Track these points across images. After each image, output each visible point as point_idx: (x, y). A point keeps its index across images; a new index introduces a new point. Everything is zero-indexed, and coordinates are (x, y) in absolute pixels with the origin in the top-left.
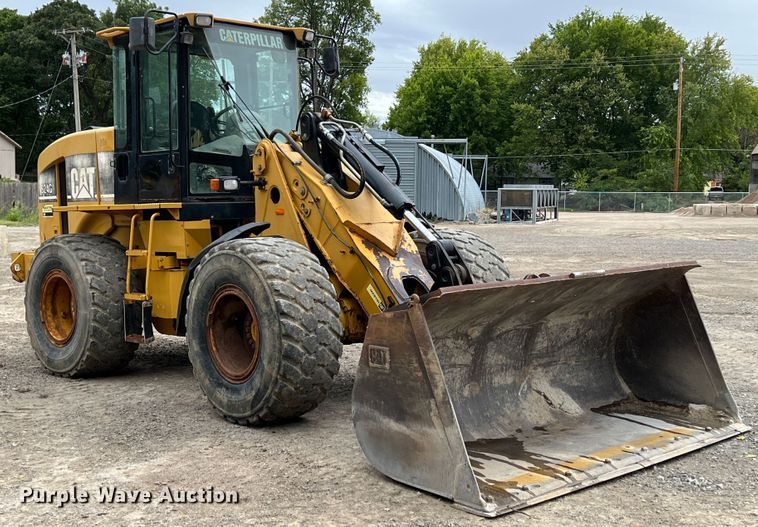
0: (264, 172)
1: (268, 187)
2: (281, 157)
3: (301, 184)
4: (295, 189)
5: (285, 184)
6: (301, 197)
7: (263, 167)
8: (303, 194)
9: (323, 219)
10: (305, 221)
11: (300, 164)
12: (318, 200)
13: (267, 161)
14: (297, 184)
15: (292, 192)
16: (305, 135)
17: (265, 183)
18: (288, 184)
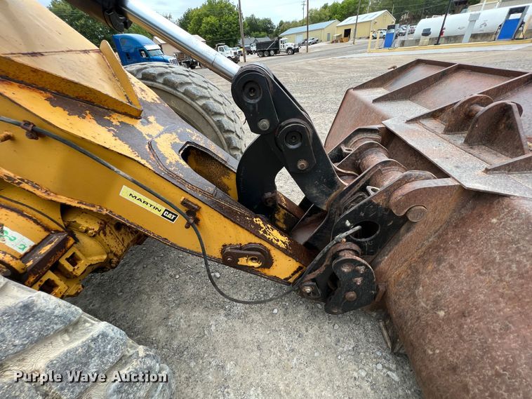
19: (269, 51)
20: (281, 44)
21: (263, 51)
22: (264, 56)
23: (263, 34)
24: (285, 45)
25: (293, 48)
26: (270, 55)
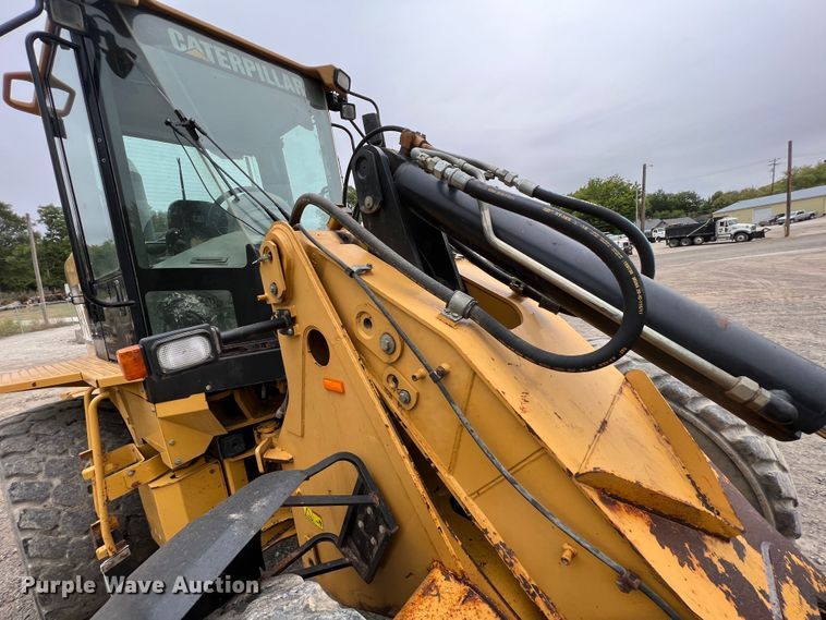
0: (287, 297)
1: (300, 329)
2: (319, 260)
3: (380, 323)
4: (363, 334)
5: (336, 322)
6: (385, 358)
7: (281, 287)
8: (389, 350)
9: (463, 425)
10: (404, 419)
11: (367, 271)
12: (444, 374)
13: (288, 273)
14: (368, 323)
15: (357, 344)
16: (368, 200)
17: (293, 321)
18: (345, 325)
19: (692, 238)
20: (718, 227)
21: (680, 239)
22: (679, 245)
23: (676, 212)
24: (729, 227)
25: (749, 231)
26: (693, 244)
